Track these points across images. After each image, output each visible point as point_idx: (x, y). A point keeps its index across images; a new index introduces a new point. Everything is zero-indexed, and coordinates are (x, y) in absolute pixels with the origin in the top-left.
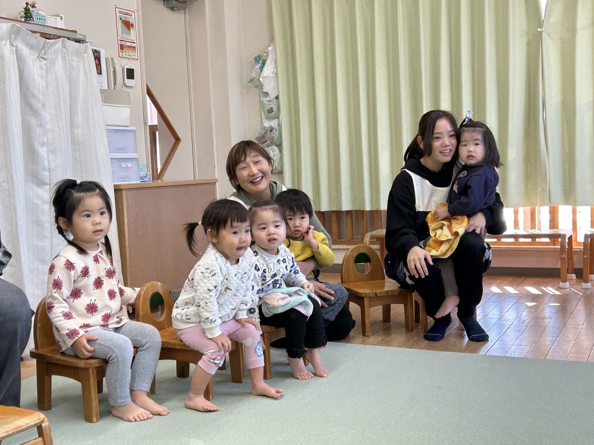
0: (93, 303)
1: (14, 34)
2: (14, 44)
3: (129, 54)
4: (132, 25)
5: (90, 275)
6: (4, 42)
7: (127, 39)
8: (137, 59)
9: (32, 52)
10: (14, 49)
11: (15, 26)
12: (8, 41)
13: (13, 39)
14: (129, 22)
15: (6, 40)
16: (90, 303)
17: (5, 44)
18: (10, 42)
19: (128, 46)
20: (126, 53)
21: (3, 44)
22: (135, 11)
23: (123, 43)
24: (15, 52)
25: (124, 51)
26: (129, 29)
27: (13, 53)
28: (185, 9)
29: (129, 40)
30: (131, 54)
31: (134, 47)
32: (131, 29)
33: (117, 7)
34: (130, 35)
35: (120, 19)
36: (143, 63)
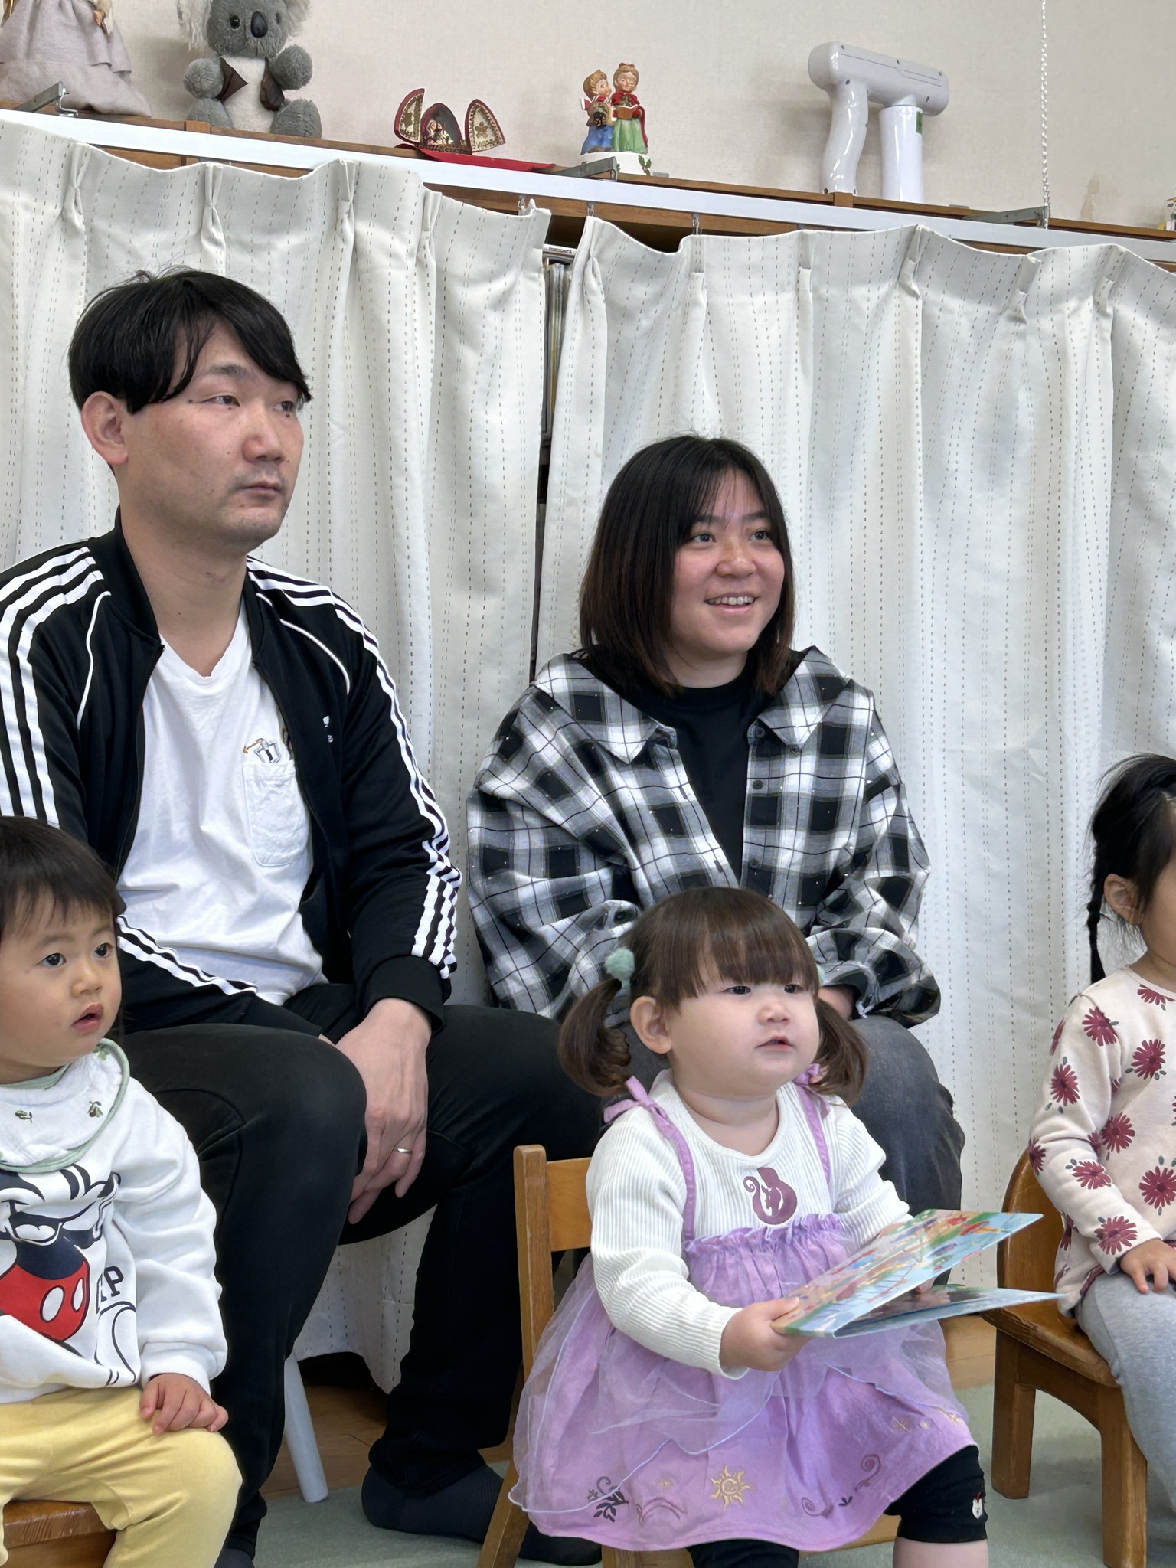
0: (1166, 1170)
1: (1110, 277)
2: (1109, 310)
5: (1164, 1073)
6: (1072, 304)
9: (1164, 332)
10: (1107, 324)
11: (1114, 256)
12: (1091, 300)
13: (1105, 293)
15: (1082, 299)
16: (1157, 1169)
17: (1076, 311)
18: (1096, 303)
21: (1067, 312)
24: (1108, 336)
27: (1103, 340)
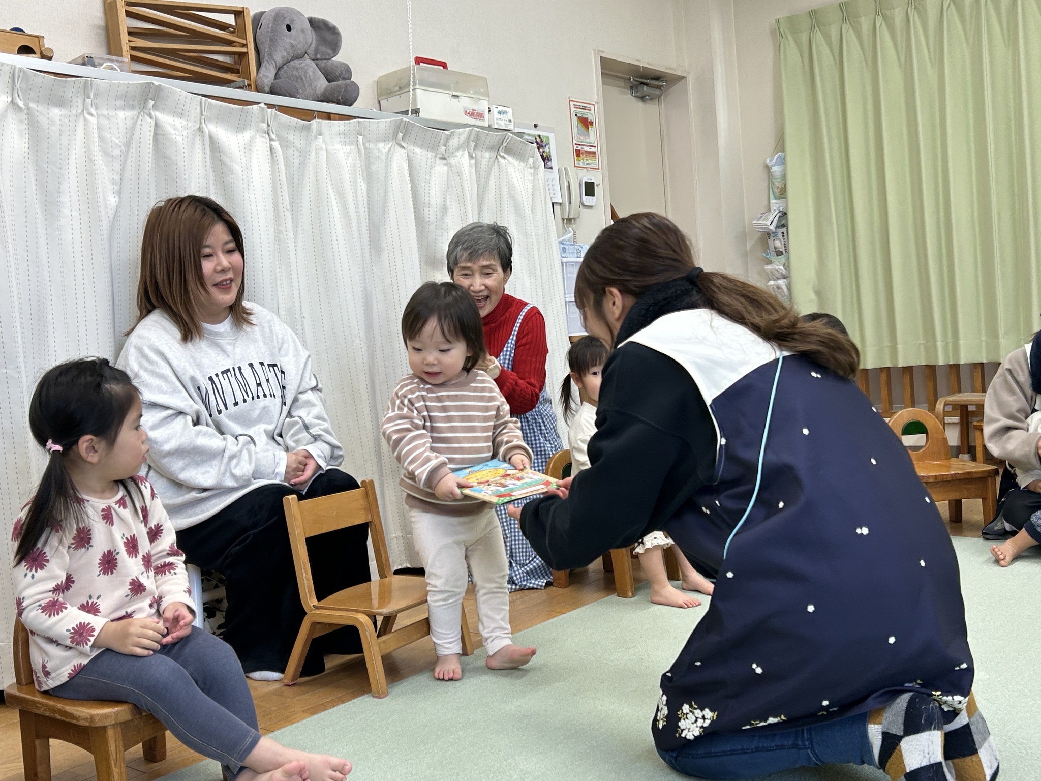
0: (93, 602)
3: (587, 162)
4: (591, 123)
5: (92, 546)
7: (585, 142)
8: (599, 169)
14: (588, 119)
16: (88, 602)
17: (462, 155)
19: (587, 152)
20: (584, 161)
21: (460, 156)
22: (594, 103)
23: (580, 148)
25: (581, 158)
26: (588, 128)
28: (659, 97)
29: (587, 142)
30: (590, 162)
31: (594, 153)
32: (590, 129)
33: (571, 99)
34: (589, 136)
35: (576, 115)
36: (606, 174)
